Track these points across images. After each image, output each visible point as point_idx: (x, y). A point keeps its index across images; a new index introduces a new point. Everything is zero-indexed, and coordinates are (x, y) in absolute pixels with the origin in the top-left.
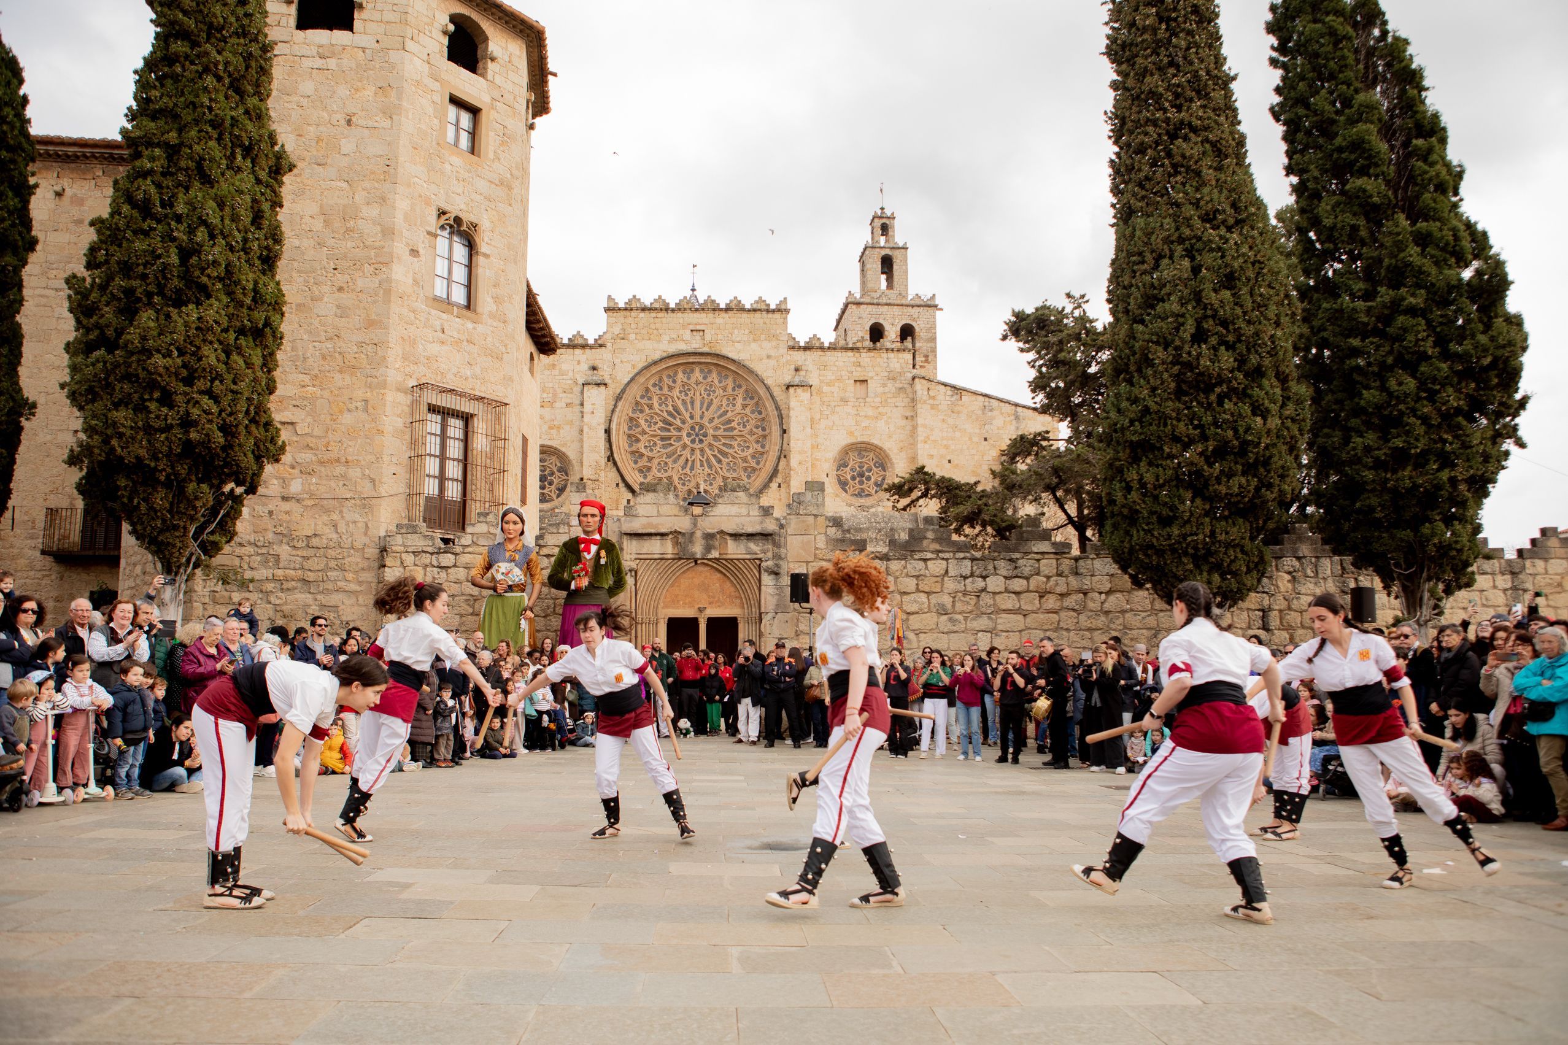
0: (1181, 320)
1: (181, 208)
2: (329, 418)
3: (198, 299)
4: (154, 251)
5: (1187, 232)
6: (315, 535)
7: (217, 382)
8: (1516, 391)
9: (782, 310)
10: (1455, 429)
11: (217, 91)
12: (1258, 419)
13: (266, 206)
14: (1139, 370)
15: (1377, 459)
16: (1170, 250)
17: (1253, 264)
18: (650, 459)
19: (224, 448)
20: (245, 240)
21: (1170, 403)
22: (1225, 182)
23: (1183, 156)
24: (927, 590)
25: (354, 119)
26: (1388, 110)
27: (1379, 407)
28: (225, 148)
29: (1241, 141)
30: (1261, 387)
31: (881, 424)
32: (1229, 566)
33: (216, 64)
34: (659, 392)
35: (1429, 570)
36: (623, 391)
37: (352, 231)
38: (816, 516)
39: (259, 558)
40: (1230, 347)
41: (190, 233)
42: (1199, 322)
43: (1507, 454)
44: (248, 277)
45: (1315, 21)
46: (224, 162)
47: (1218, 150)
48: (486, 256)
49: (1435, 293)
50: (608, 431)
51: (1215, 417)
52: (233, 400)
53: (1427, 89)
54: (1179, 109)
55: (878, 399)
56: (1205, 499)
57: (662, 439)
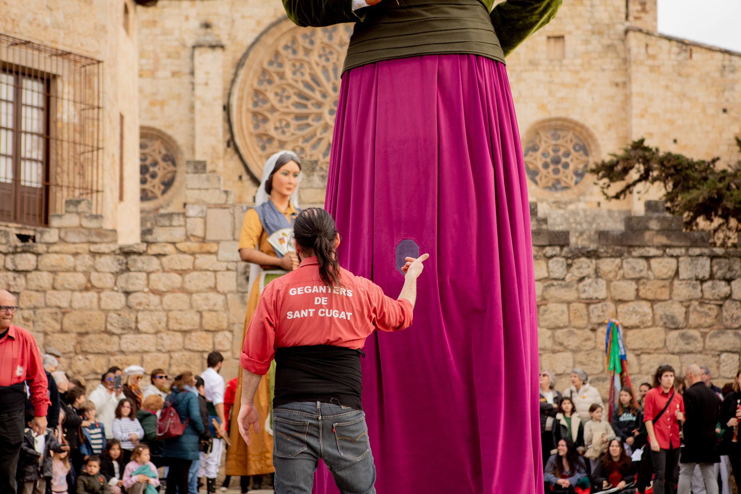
24: (651, 296)
31: (583, 95)
34: (292, 56)
36: (245, 56)
50: (227, 108)
55: (578, 61)
57: (298, 117)
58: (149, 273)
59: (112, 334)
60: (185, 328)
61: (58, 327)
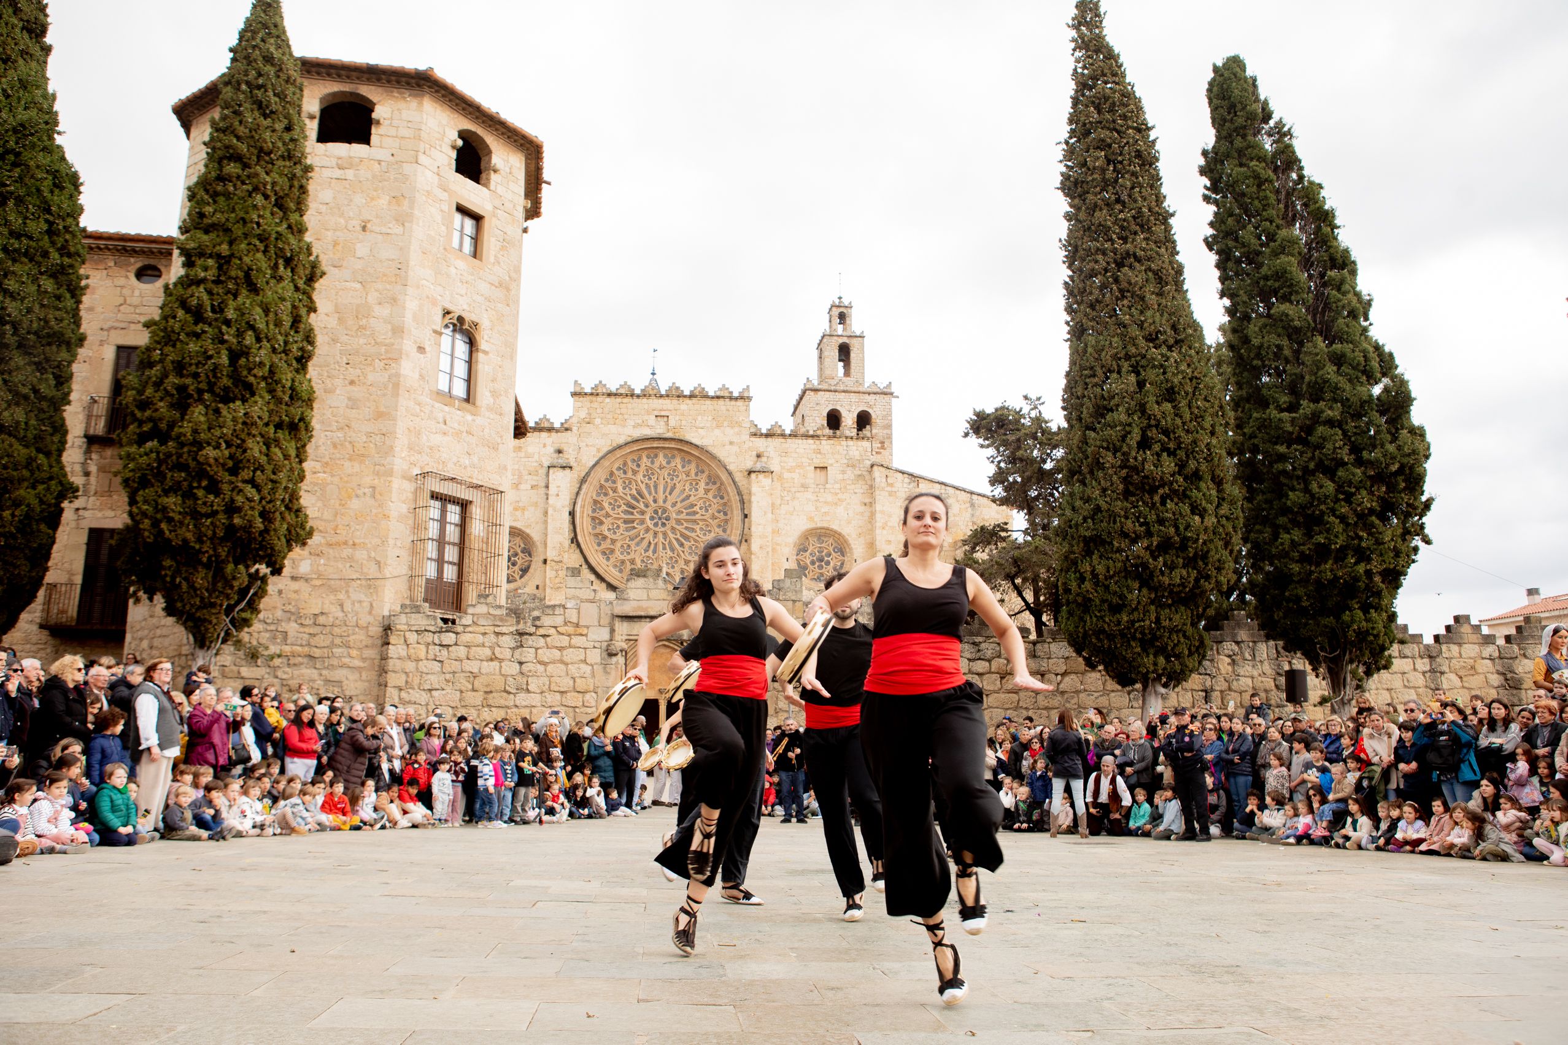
0: (1128, 428)
1: (231, 314)
2: (338, 502)
3: (243, 396)
4: (205, 352)
5: (1133, 350)
6: (322, 613)
7: (259, 473)
8: (1422, 493)
9: (744, 398)
10: (1369, 527)
11: (264, 208)
12: (1197, 518)
13: (303, 311)
14: (1091, 472)
15: (1302, 553)
16: (1118, 366)
17: (1191, 380)
18: (613, 541)
19: (261, 533)
20: (286, 343)
21: (1119, 503)
22: (1166, 306)
23: (1130, 283)
25: (369, 225)
26: (1306, 243)
27: (1303, 507)
28: (269, 259)
29: (1179, 270)
30: (1198, 489)
31: (840, 511)
32: (1173, 649)
33: (265, 185)
34: (623, 476)
35: (1350, 653)
36: (588, 474)
37: (365, 329)
38: (794, 601)
39: (267, 635)
40: (1171, 453)
41: (238, 336)
42: (1144, 431)
43: (1416, 550)
44: (286, 376)
45: (1241, 165)
46: (269, 272)
47: (1160, 280)
48: (486, 353)
49: (1350, 407)
50: (572, 514)
51: (1158, 516)
52: (272, 489)
53: (1339, 227)
54: (1125, 240)
55: (837, 486)
56: (1150, 589)
57: (626, 522)
58: (537, 649)
59: (510, 693)
60: (562, 689)
61: (470, 687)
